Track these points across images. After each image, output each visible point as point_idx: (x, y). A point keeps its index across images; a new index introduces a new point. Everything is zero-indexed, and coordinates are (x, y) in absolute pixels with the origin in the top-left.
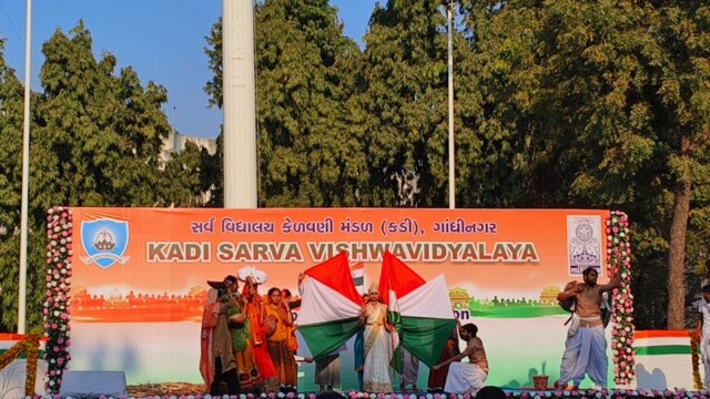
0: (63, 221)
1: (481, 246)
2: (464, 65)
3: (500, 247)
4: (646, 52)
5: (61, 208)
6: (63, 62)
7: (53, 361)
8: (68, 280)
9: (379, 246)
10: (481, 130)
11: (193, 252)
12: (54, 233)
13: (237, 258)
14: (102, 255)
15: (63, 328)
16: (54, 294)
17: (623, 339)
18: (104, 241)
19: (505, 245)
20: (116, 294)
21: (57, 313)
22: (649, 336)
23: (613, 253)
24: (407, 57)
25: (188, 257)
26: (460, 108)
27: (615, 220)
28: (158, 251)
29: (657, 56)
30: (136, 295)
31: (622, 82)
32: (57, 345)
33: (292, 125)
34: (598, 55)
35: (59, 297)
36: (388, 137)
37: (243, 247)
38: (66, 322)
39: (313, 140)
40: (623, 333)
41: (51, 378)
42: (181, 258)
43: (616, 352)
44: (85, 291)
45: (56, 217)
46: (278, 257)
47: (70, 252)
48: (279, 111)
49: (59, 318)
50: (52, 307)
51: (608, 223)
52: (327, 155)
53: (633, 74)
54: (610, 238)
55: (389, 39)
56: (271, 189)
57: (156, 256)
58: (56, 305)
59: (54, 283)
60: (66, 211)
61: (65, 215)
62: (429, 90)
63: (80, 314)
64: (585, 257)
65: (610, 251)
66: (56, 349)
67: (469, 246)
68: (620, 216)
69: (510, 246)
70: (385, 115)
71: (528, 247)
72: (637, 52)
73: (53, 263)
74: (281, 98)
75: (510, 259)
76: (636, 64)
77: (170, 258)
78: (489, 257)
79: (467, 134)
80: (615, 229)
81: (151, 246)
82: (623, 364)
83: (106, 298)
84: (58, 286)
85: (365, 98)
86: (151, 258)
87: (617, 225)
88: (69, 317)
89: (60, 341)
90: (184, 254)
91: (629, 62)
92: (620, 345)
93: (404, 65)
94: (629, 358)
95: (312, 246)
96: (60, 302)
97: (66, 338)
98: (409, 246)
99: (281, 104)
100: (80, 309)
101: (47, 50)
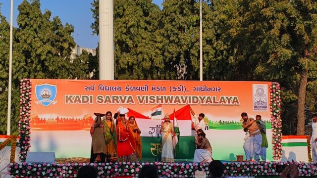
0: (27, 85)
1: (214, 98)
2: (207, 16)
3: (223, 98)
4: (289, 11)
5: (26, 79)
6: (27, 14)
7: (23, 147)
8: (29, 112)
9: (169, 97)
10: (215, 46)
11: (85, 99)
12: (23, 90)
13: (105, 102)
14: (44, 100)
15: (27, 133)
16: (23, 117)
17: (277, 139)
18: (46, 94)
19: (225, 97)
20: (51, 118)
21: (24, 126)
22: (289, 138)
23: (273, 101)
24: (181, 13)
25: (83, 102)
26: (205, 36)
27: (274, 86)
28: (70, 99)
29: (294, 13)
30: (60, 118)
31: (278, 24)
32: (24, 140)
33: (130, 43)
34: (268, 12)
35: (26, 119)
36: (173, 49)
37: (108, 97)
38: (28, 130)
39: (139, 50)
40: (277, 137)
41: (22, 155)
42: (80, 102)
43: (274, 145)
44: (37, 116)
45: (24, 83)
46: (123, 102)
47: (30, 99)
48: (124, 36)
49: (25, 128)
50: (22, 124)
51: (271, 87)
52: (145, 56)
53: (283, 21)
54: (272, 94)
55: (174, 4)
56: (120, 72)
57: (69, 101)
58: (24, 122)
59: (23, 113)
60: (29, 81)
61: (28, 82)
62: (191, 28)
63: (35, 126)
64: (260, 102)
65: (271, 100)
66: (24, 142)
67: (209, 98)
68: (276, 84)
69: (227, 98)
70: (171, 38)
71: (235, 98)
72: (284, 11)
73: (23, 104)
74: (125, 31)
75: (227, 103)
76: (284, 17)
77: (75, 102)
78: (218, 103)
79: (208, 47)
80: (274, 90)
81: (67, 96)
82: (277, 150)
83: (47, 119)
84: (25, 114)
85: (163, 31)
86: (67, 102)
87: (275, 88)
88: (30, 128)
89: (26, 138)
90: (81, 100)
91: (281, 16)
92: (275, 142)
93: (180, 16)
94: (280, 148)
95: (139, 97)
96: (26, 121)
97: (29, 137)
98: (182, 97)
99: (125, 34)
100: (35, 124)
101: (20, 8)
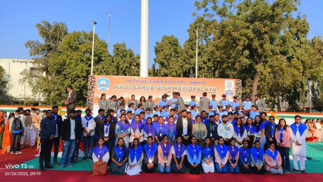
0: (92, 78)
8: (93, 94)
9: (175, 87)
11: (126, 87)
12: (90, 81)
13: (137, 89)
14: (102, 87)
15: (92, 106)
18: (103, 84)
19: (208, 87)
42: (123, 89)
44: (98, 96)
46: (148, 89)
47: (94, 86)
49: (90, 103)
51: (236, 82)
54: (236, 86)
55: (188, 45)
57: (116, 88)
64: (230, 91)
65: (236, 90)
68: (239, 81)
70: (187, 61)
71: (214, 88)
74: (164, 57)
77: (120, 89)
80: (238, 84)
81: (115, 85)
84: (90, 95)
88: (93, 103)
93: (191, 50)
95: (157, 87)
96: (91, 99)
98: (182, 87)
100: (96, 101)
